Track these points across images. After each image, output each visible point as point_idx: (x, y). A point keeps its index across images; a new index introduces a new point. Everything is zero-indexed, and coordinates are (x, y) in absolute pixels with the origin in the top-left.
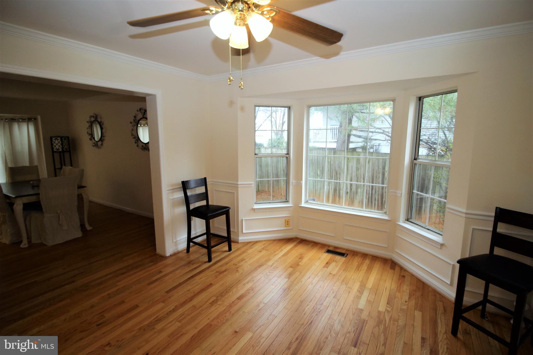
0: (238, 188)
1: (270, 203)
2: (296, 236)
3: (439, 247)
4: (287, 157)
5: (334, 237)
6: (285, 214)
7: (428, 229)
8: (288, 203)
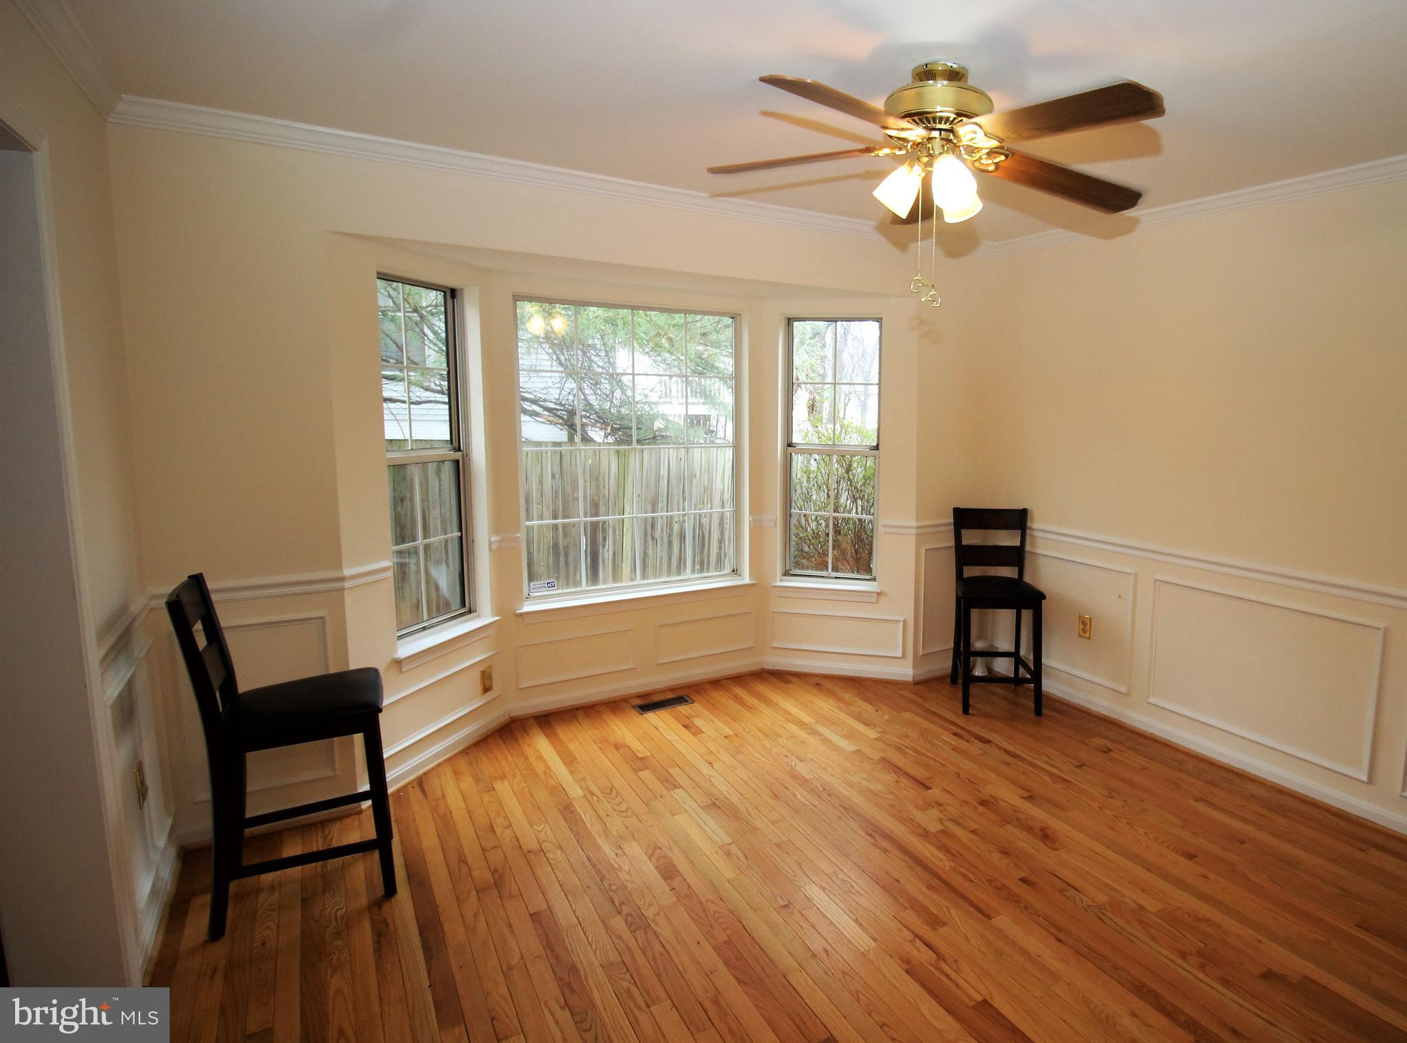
0: (343, 596)
1: (424, 628)
2: (511, 715)
3: (874, 600)
4: (458, 461)
5: (633, 669)
6: (477, 656)
7: (836, 578)
8: (472, 615)
